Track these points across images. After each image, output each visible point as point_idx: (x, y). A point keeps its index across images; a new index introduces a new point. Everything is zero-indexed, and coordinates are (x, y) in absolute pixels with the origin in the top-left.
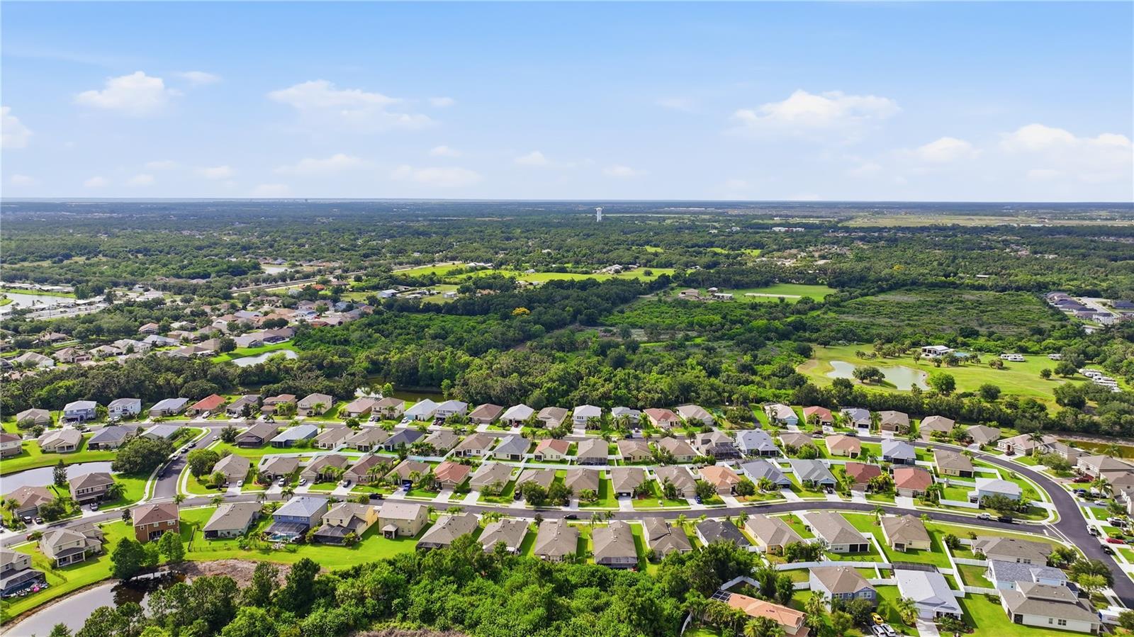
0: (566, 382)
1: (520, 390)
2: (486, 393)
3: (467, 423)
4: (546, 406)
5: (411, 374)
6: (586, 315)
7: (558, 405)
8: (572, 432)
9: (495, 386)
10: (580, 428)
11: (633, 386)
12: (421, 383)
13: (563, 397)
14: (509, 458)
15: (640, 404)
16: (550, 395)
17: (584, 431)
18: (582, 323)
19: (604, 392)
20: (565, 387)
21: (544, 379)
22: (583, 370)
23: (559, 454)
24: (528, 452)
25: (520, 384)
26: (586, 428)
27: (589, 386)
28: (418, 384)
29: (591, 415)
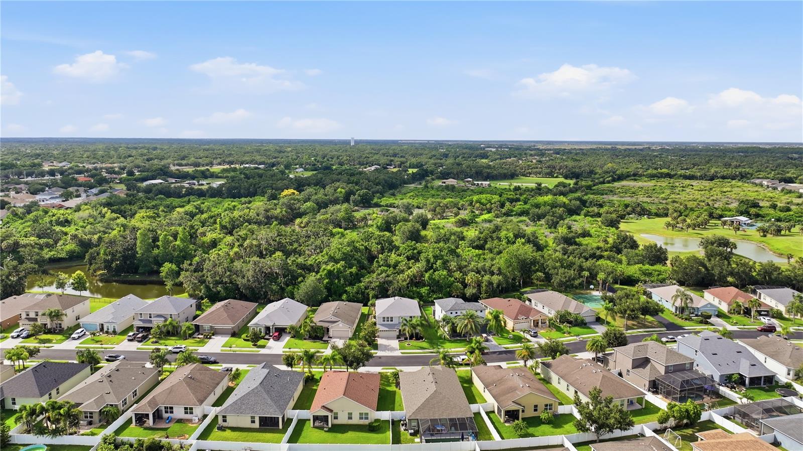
0: (355, 262)
1: (284, 277)
2: (231, 282)
3: (191, 336)
4: (326, 300)
5: (125, 258)
6: (359, 195)
7: (344, 297)
8: (376, 347)
9: (244, 269)
10: (388, 338)
11: (453, 265)
12: (141, 270)
13: (352, 284)
14: (257, 425)
15: (469, 291)
16: (331, 283)
17: (395, 343)
18: (356, 204)
19: (414, 276)
20: (354, 270)
21: (320, 258)
22: (375, 248)
23: (365, 409)
24: (295, 408)
25: (284, 267)
26: (398, 337)
27: (389, 266)
28: (136, 272)
29: (407, 314)
